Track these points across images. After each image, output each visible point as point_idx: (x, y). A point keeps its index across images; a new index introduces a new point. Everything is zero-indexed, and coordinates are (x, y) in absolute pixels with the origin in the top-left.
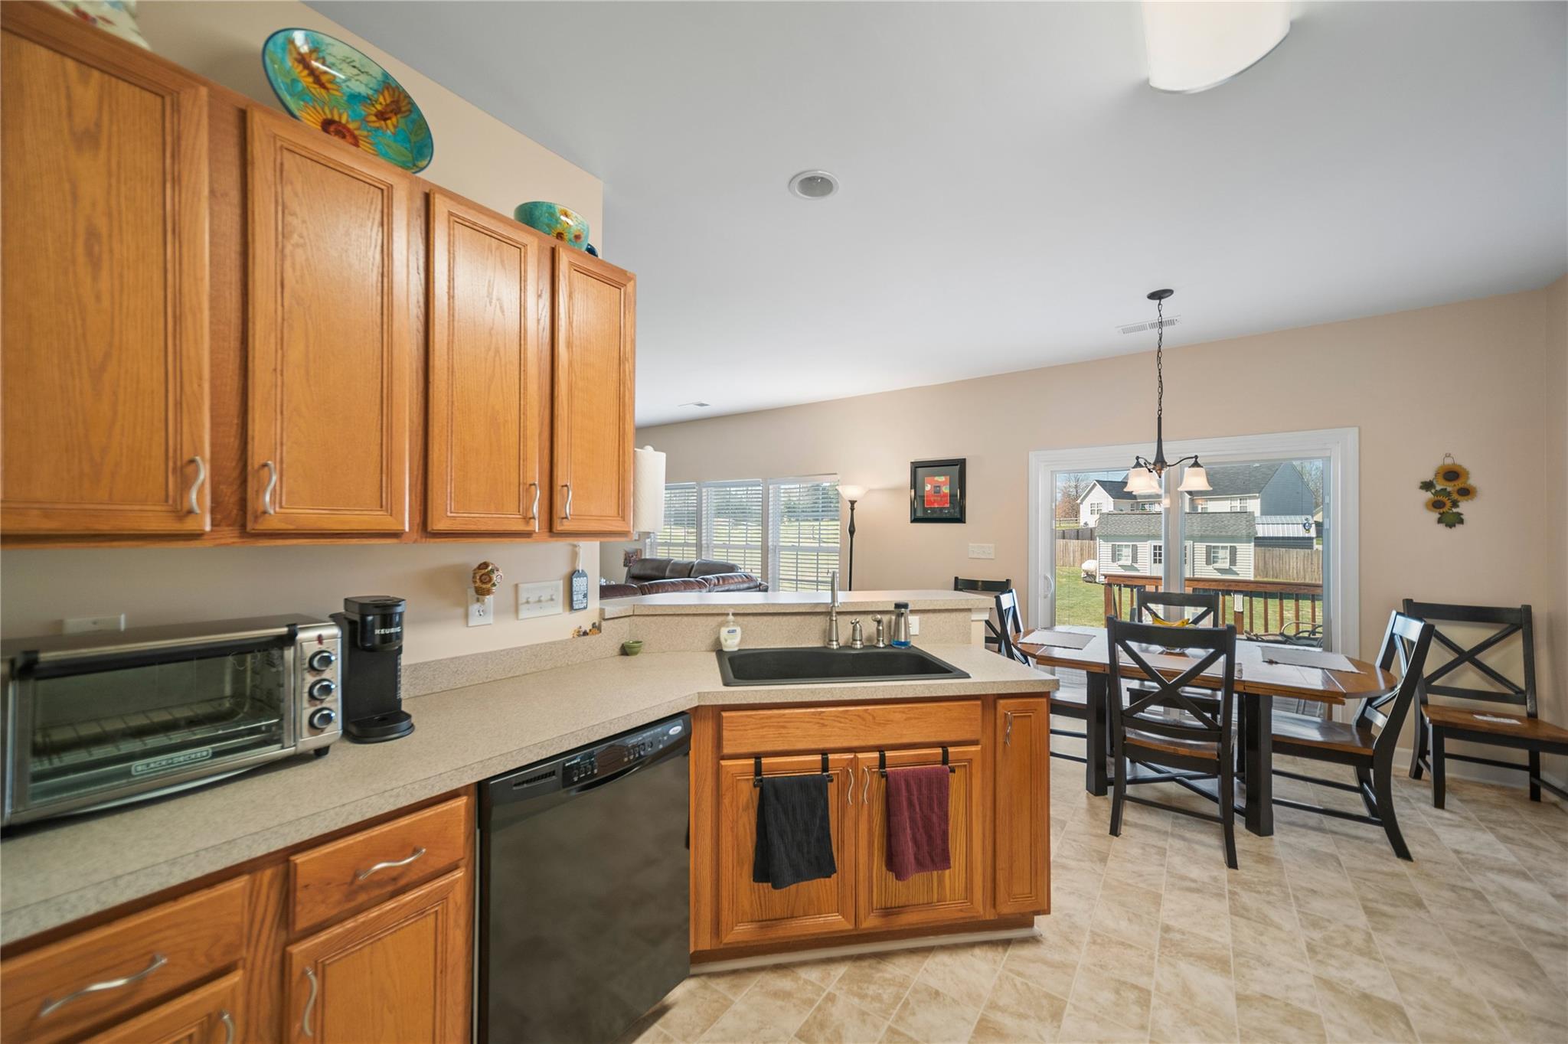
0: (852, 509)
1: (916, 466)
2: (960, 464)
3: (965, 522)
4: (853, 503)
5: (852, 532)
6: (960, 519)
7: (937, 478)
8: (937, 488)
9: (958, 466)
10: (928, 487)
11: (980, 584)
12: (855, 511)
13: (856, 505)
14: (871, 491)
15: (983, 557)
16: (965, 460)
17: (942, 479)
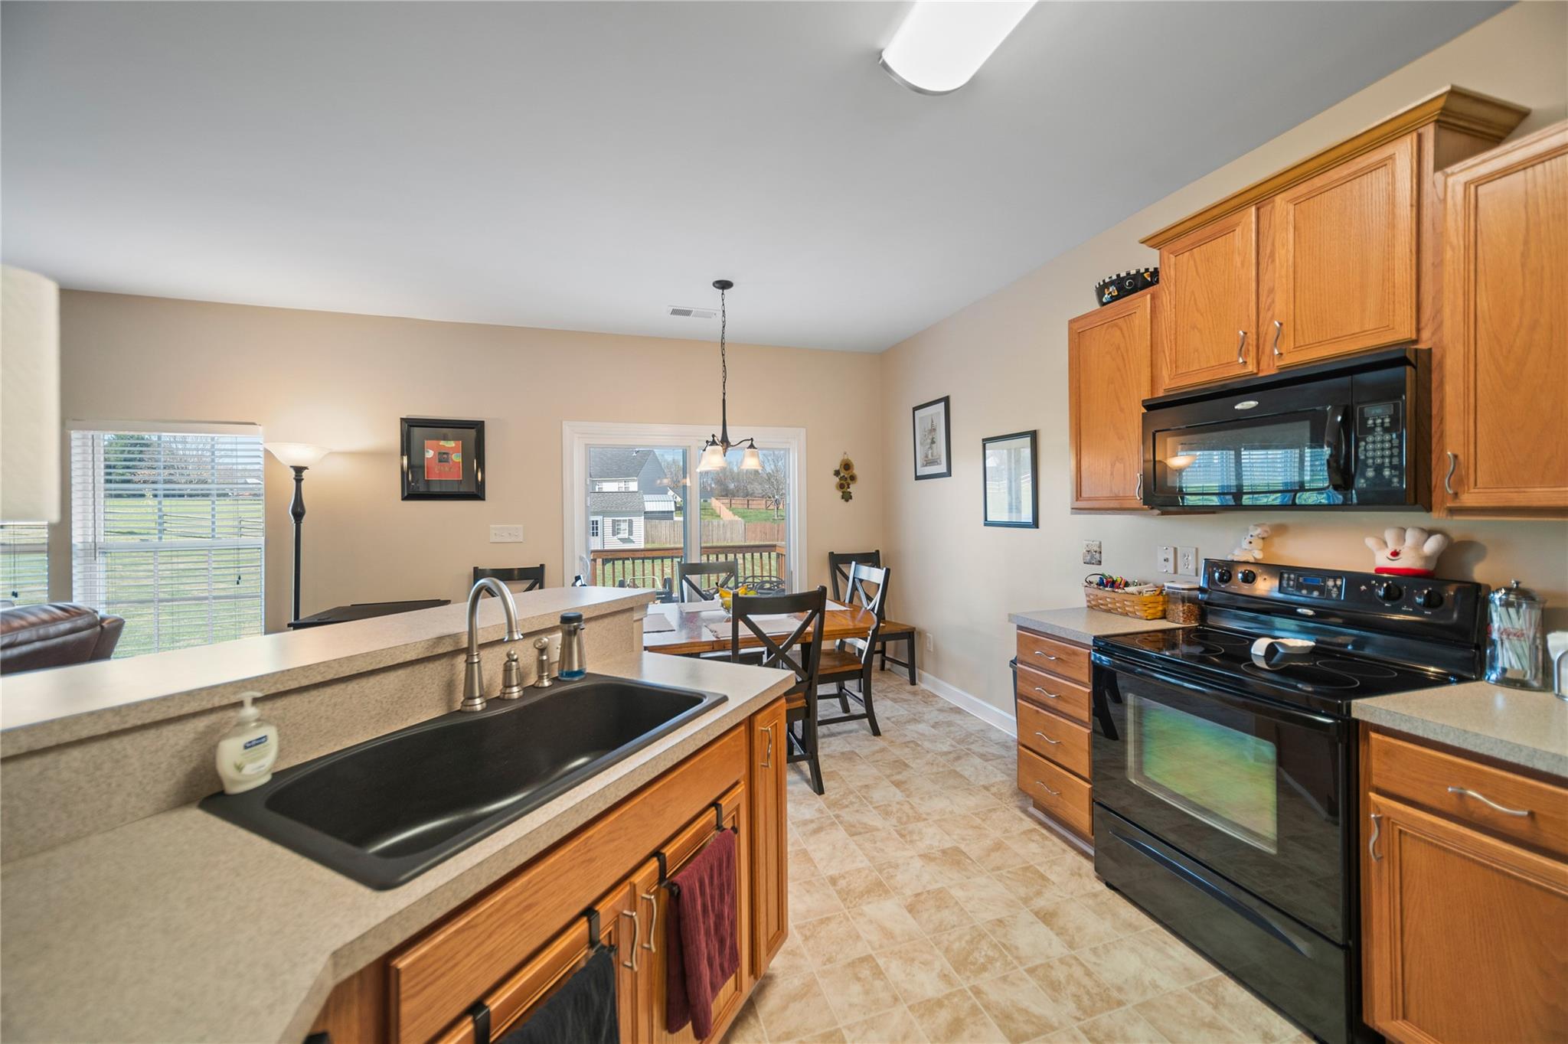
0: (299, 480)
1: (410, 425)
2: (478, 427)
3: (484, 499)
4: (299, 470)
5: (298, 513)
6: (477, 493)
7: (442, 443)
8: (443, 457)
9: (473, 433)
10: (430, 454)
11: (516, 572)
12: (303, 483)
13: (305, 474)
14: (332, 453)
15: (509, 540)
16: (483, 422)
17: (451, 444)
